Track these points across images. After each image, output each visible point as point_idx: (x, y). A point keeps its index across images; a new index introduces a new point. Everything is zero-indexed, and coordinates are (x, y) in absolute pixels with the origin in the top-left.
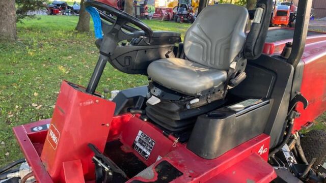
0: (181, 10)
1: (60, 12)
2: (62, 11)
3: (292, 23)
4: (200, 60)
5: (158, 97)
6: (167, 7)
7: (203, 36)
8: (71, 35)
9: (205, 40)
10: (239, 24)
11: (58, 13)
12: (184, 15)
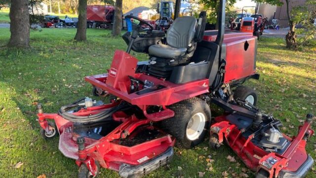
0: (163, 22)
1: (53, 25)
2: (55, 24)
3: (256, 32)
4: (175, 46)
5: (155, 61)
6: (150, 20)
7: (176, 33)
8: (72, 43)
9: (176, 34)
10: (192, 25)
11: (51, 26)
12: (166, 26)
